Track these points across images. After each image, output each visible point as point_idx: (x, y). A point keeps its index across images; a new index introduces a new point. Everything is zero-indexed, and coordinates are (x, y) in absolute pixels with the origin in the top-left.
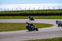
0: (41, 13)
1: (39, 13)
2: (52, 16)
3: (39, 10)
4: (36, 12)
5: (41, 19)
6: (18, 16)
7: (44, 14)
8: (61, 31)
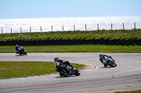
0: (57, 40)
1: (53, 40)
2: (82, 46)
3: (53, 32)
4: (45, 37)
5: (57, 52)
6: (4, 45)
7: (64, 40)
8: (101, 79)
